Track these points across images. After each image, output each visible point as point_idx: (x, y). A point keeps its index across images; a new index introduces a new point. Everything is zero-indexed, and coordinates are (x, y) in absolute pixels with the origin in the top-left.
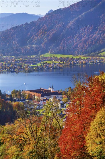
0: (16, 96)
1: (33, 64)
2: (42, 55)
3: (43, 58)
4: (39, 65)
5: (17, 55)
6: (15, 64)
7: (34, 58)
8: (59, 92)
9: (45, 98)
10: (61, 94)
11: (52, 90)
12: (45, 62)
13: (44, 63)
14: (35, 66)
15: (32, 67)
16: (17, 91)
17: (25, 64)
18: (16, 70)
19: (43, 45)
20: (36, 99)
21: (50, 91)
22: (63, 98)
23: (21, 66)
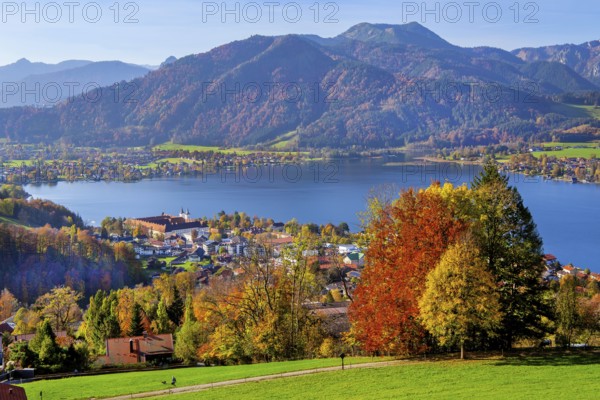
0: (112, 229)
1: (141, 164)
2: (158, 147)
3: (159, 152)
4: (153, 166)
5: (104, 146)
6: (102, 165)
7: (141, 153)
8: (201, 222)
9: (174, 235)
10: (205, 225)
11: (186, 217)
12: (164, 160)
13: (164, 164)
14: (144, 167)
15: (138, 170)
16: (114, 220)
17: (123, 164)
18: (105, 176)
19: (158, 125)
20: (154, 236)
21: (182, 219)
22: (210, 234)
23: (115, 169)
